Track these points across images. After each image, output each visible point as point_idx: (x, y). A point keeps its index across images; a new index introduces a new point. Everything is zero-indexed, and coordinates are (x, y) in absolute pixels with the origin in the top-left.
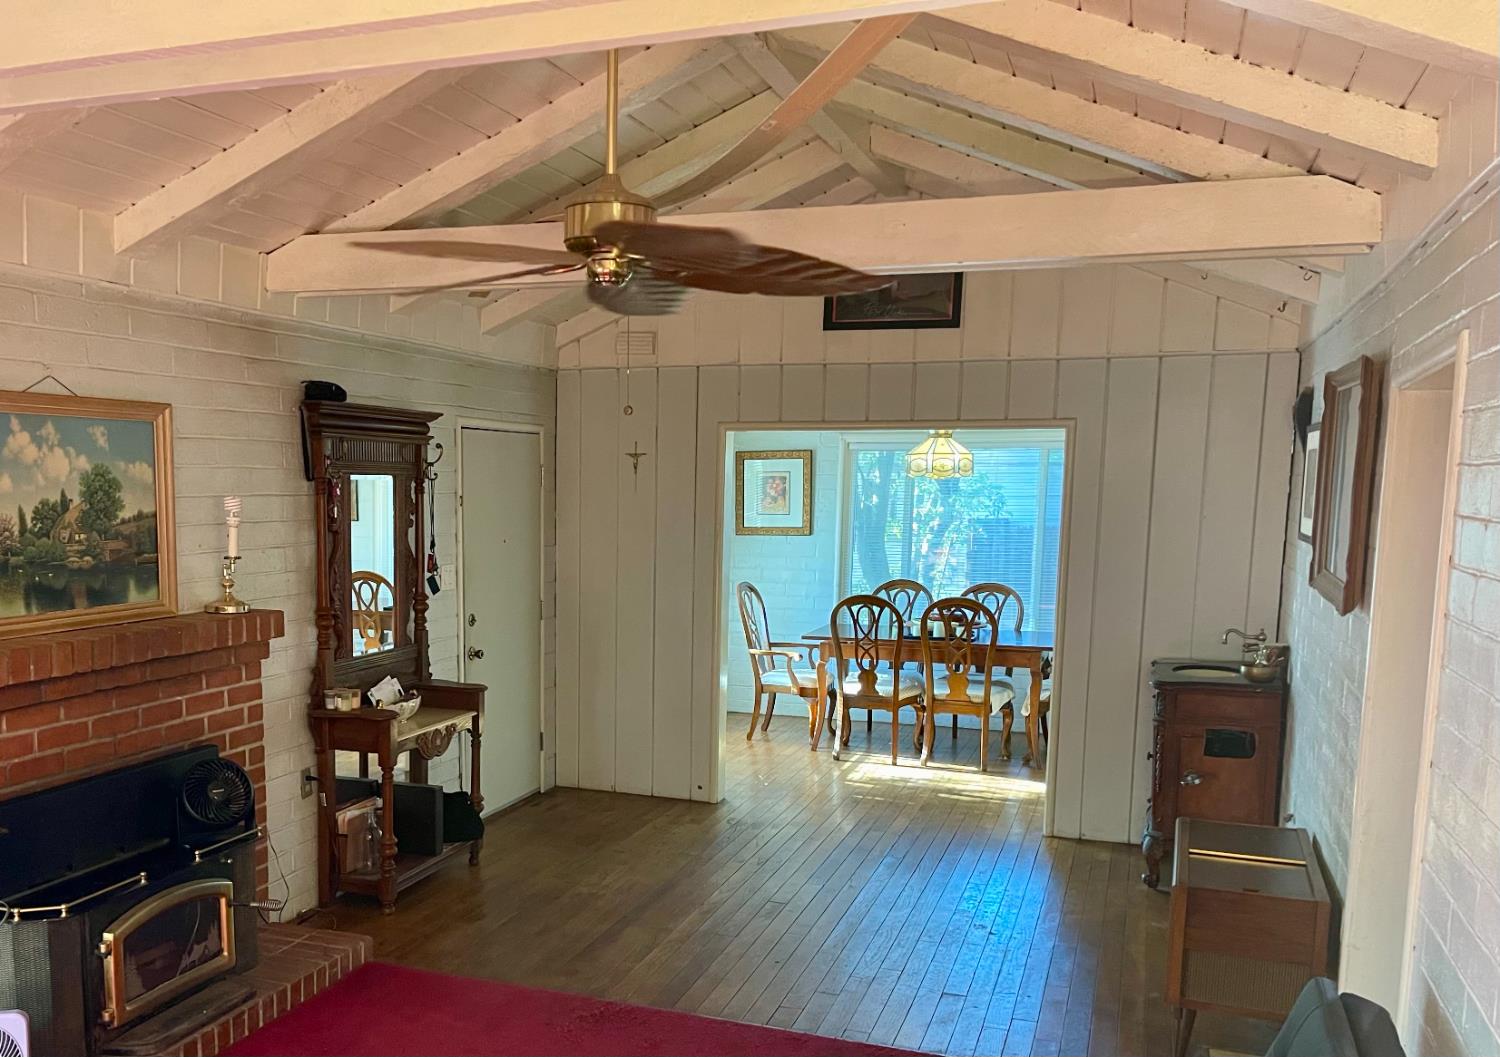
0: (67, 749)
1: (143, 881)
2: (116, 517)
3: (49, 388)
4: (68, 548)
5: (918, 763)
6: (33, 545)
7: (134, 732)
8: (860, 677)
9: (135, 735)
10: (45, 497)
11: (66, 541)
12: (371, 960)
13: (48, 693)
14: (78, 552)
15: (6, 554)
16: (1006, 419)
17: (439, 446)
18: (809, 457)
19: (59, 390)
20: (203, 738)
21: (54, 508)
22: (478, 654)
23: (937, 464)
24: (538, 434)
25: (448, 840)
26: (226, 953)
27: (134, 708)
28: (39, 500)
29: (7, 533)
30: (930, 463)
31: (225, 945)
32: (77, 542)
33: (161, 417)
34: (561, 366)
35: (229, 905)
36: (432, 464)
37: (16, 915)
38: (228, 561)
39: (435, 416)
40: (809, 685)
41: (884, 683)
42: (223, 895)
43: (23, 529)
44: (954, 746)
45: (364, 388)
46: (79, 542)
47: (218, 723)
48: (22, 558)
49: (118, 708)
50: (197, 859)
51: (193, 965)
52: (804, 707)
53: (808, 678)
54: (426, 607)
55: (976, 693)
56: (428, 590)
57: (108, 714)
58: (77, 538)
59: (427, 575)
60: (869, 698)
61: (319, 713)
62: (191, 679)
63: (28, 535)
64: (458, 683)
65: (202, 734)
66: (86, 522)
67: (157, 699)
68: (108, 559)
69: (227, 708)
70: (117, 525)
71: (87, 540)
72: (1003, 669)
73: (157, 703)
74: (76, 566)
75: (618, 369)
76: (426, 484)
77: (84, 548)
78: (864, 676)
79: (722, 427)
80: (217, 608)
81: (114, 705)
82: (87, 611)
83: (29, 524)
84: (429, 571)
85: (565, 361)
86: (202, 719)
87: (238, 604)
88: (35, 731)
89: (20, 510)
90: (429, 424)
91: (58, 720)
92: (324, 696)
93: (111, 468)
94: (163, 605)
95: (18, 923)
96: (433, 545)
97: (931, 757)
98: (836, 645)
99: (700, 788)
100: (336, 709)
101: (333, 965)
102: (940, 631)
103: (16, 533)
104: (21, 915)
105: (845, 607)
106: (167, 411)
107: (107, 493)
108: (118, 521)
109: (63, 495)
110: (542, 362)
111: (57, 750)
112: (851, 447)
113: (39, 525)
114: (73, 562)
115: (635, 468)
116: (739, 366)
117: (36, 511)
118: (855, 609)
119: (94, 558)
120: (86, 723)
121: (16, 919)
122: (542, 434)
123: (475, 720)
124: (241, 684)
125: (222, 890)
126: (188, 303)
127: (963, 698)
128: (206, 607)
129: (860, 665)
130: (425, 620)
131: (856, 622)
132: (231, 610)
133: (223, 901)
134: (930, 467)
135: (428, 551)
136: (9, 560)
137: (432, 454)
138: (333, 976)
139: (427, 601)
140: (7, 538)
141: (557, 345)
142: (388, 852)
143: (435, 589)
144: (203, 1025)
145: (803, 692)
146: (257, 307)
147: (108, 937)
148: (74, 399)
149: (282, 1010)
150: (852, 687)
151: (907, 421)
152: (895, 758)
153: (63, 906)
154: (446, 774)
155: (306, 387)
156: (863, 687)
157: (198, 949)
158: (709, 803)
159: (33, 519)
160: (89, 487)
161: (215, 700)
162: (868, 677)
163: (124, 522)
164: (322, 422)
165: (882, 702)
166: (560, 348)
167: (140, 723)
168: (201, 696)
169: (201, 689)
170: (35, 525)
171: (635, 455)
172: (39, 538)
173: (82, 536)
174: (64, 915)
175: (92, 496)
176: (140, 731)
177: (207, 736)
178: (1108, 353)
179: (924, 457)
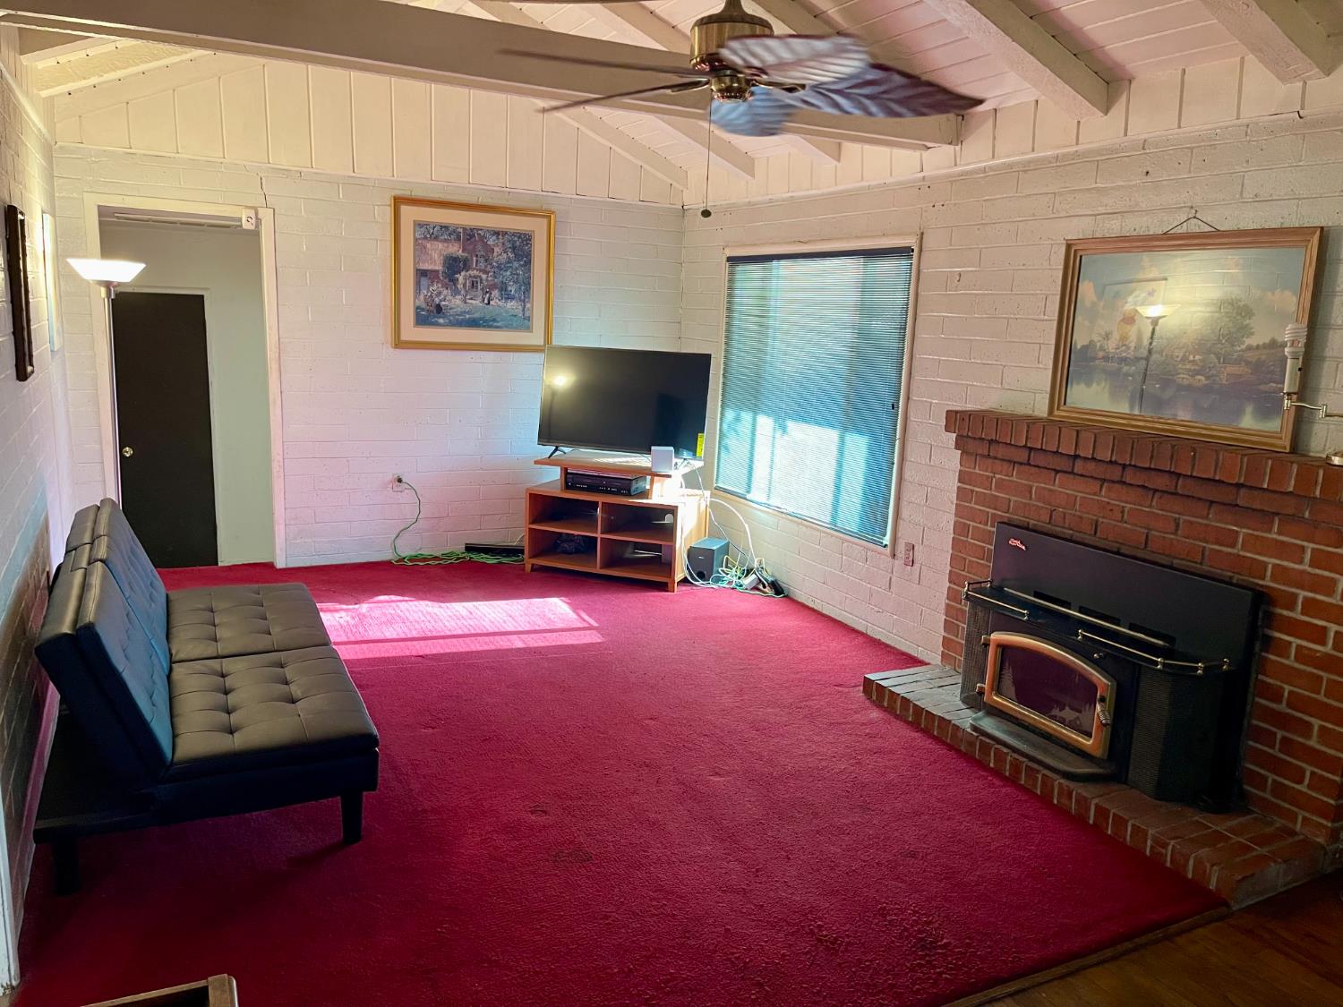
2: (1243, 343)
4: (1180, 366)
7: (1172, 536)
9: (1172, 539)
11: (1179, 359)
14: (1190, 370)
15: (1120, 363)
19: (1202, 228)
20: (1261, 582)
27: (1177, 516)
32: (1190, 362)
46: (1193, 362)
47: (1289, 577)
48: (1133, 368)
50: (1080, 637)
58: (1191, 358)
62: (1266, 517)
68: (1223, 382)
69: (1306, 567)
70: (1242, 350)
71: (1205, 361)
74: (1186, 382)
77: (1197, 368)
107: (1234, 321)
108: (1243, 347)
114: (1183, 378)
119: (1207, 378)
136: (1122, 368)
148: (1216, 234)
161: (1297, 553)
163: (1249, 348)
167: (1179, 532)
168: (1267, 538)
169: (1270, 531)
173: (1197, 357)
176: (1178, 538)
177: (1268, 582)
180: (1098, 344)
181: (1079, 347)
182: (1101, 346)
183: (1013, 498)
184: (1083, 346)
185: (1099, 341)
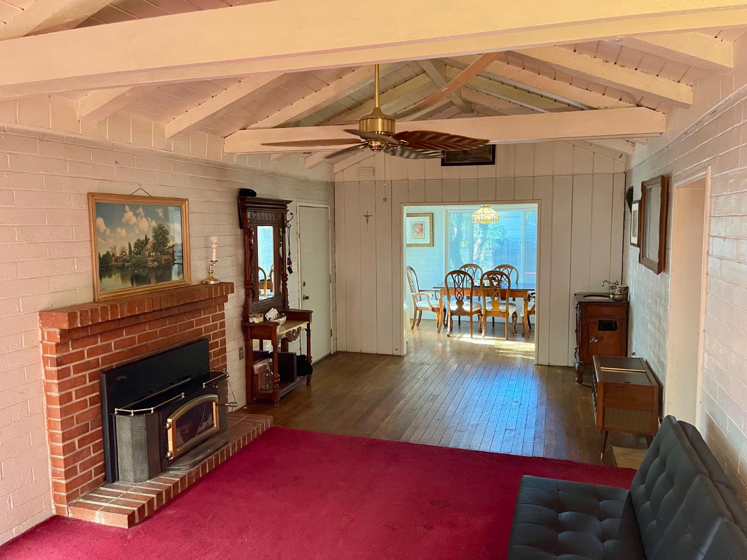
0: (149, 342)
1: (183, 397)
2: (167, 246)
3: (140, 193)
5: (481, 337)
6: (134, 258)
7: (175, 334)
8: (457, 303)
9: (176, 336)
10: (139, 238)
11: (147, 256)
12: (273, 426)
13: (142, 319)
14: (152, 260)
15: (123, 262)
16: (514, 200)
17: (291, 214)
18: (432, 216)
19: (144, 194)
20: (202, 336)
21: (142, 243)
22: (307, 298)
23: (485, 218)
24: (327, 208)
25: (299, 375)
26: (215, 425)
27: (175, 324)
28: (136, 239)
29: (124, 253)
30: (482, 217)
31: (215, 422)
32: (151, 256)
33: (184, 204)
34: (336, 181)
35: (216, 405)
36: (289, 221)
37: (132, 413)
38: (212, 263)
39: (289, 202)
40: (436, 307)
41: (467, 305)
42: (214, 401)
43: (130, 251)
44: (494, 329)
45: (263, 191)
46: (153, 256)
47: (208, 329)
48: (130, 263)
49: (170, 324)
50: (204, 386)
51: (202, 431)
52: (434, 315)
53: (435, 304)
54: (287, 279)
55: (502, 308)
56: (287, 272)
57: (165, 327)
58: (151, 254)
59: (287, 266)
60: (460, 312)
61: (247, 324)
62: (198, 311)
63: (132, 254)
64: (299, 310)
65: (202, 334)
66: (155, 248)
67: (184, 320)
68: (163, 263)
69: (211, 323)
70: (167, 249)
71: (155, 255)
72: (512, 298)
73: (185, 322)
74: (151, 266)
75: (359, 182)
76: (287, 229)
77: (154, 259)
79: (402, 205)
80: (207, 282)
81: (167, 323)
82: (156, 285)
83: (133, 249)
84: (288, 264)
85: (338, 179)
86: (202, 328)
87: (215, 280)
88: (136, 335)
89: (129, 244)
90: (287, 205)
91: (145, 330)
92: (249, 317)
93: (165, 226)
94: (185, 281)
95: (133, 416)
96: (289, 254)
98: (446, 291)
99: (397, 350)
100: (254, 322)
101: (258, 429)
102: (487, 284)
103: (128, 253)
104: (134, 413)
105: (450, 275)
106: (187, 202)
107: (163, 236)
108: (168, 247)
109: (146, 237)
110: (329, 179)
111: (145, 343)
112: (448, 211)
113: (137, 250)
114: (150, 264)
115: (367, 221)
116: (408, 180)
117: (136, 244)
118: (454, 276)
119: (158, 263)
120: (156, 332)
121: (132, 415)
122: (329, 209)
123: (308, 325)
124: (217, 313)
125: (214, 399)
126: (194, 158)
127: (499, 310)
128: (202, 282)
129: (457, 298)
130: (286, 284)
131: (455, 281)
132: (212, 282)
133: (214, 404)
134: (482, 220)
135: (287, 256)
136: (125, 264)
137: (288, 217)
138: (258, 433)
139: (287, 277)
140: (124, 255)
141: (335, 172)
142: (276, 381)
143: (291, 272)
144: (208, 456)
145: (433, 310)
146: (221, 159)
147: (169, 420)
148: (150, 197)
149: (239, 448)
150: (454, 307)
151: (475, 201)
152: (472, 335)
153: (152, 408)
154: (296, 348)
155: (240, 191)
156: (458, 308)
157: (204, 425)
158: (400, 356)
159: (134, 247)
160: (156, 234)
161: (206, 320)
162: (460, 302)
163: (170, 247)
164: (247, 205)
165: (465, 313)
166: (335, 174)
167: (177, 331)
168: (201, 318)
169: (201, 316)
170: (135, 250)
171: (367, 216)
172: (137, 255)
173: (154, 254)
174: (152, 412)
175: (157, 237)
176: (178, 333)
177: (204, 335)
178: (553, 174)
179: (480, 215)
180: (111, 253)
181: (101, 256)
182: (113, 254)
183: (100, 357)
184: (103, 255)
185: (112, 251)
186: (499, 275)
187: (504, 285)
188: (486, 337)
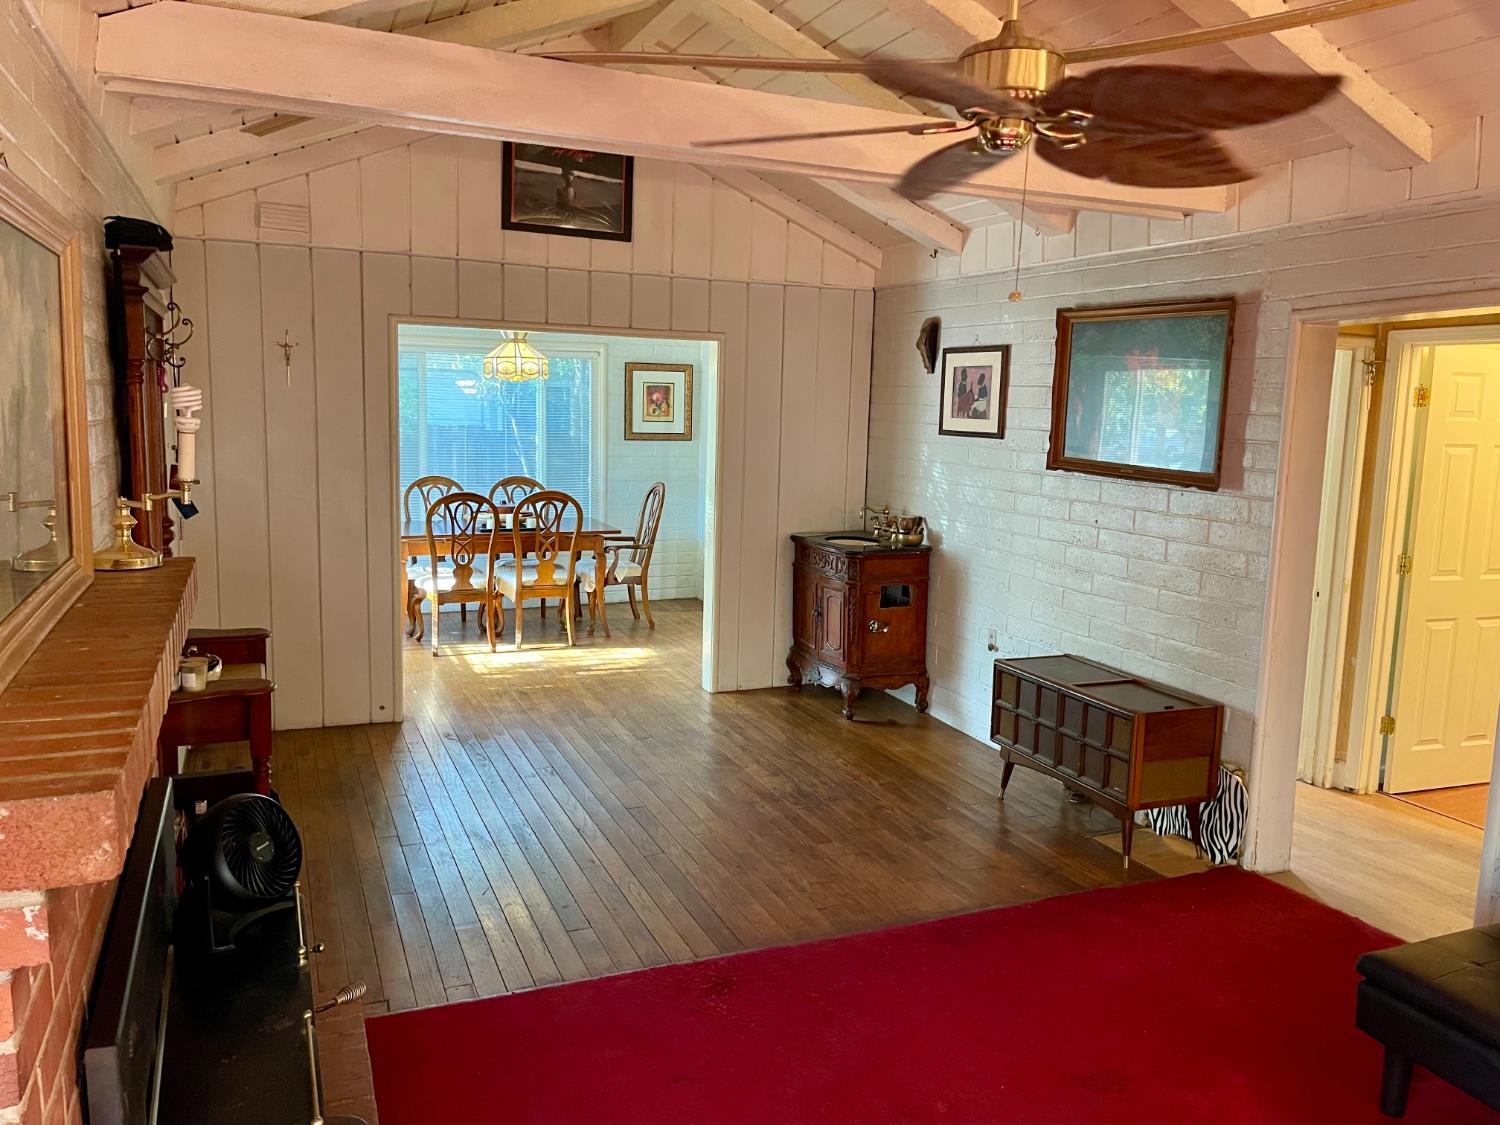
5: (513, 647)
8: (454, 572)
17: (187, 322)
23: (526, 367)
30: (519, 365)
34: (177, 233)
36: (177, 346)
41: (479, 575)
60: (463, 592)
75: (258, 245)
78: (460, 572)
79: (393, 319)
85: (183, 227)
94: (78, 566)
97: (525, 640)
99: (382, 709)
102: (532, 524)
115: (288, 359)
116: (410, 256)
118: (453, 506)
127: (550, 582)
129: (455, 561)
131: (453, 519)
137: (172, 334)
139: (172, 528)
141: (177, 207)
143: (189, 511)
150: (447, 583)
152: (494, 646)
156: (458, 582)
158: (396, 723)
162: (463, 572)
165: (475, 595)
166: (177, 211)
171: (286, 345)
178: (749, 277)
179: (513, 360)
186: (558, 500)
187: (569, 525)
188: (524, 647)
